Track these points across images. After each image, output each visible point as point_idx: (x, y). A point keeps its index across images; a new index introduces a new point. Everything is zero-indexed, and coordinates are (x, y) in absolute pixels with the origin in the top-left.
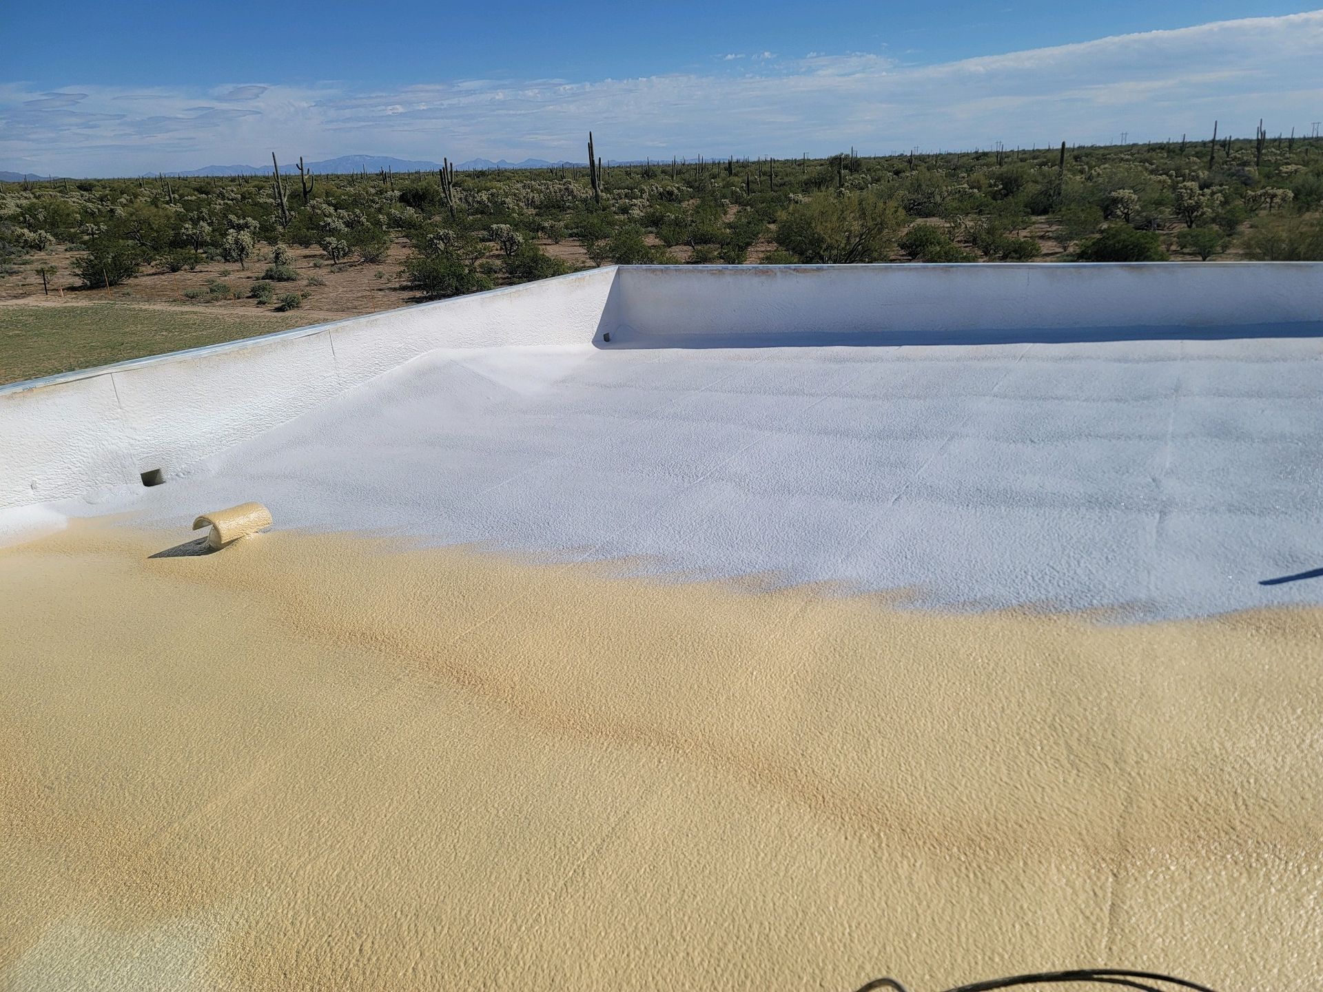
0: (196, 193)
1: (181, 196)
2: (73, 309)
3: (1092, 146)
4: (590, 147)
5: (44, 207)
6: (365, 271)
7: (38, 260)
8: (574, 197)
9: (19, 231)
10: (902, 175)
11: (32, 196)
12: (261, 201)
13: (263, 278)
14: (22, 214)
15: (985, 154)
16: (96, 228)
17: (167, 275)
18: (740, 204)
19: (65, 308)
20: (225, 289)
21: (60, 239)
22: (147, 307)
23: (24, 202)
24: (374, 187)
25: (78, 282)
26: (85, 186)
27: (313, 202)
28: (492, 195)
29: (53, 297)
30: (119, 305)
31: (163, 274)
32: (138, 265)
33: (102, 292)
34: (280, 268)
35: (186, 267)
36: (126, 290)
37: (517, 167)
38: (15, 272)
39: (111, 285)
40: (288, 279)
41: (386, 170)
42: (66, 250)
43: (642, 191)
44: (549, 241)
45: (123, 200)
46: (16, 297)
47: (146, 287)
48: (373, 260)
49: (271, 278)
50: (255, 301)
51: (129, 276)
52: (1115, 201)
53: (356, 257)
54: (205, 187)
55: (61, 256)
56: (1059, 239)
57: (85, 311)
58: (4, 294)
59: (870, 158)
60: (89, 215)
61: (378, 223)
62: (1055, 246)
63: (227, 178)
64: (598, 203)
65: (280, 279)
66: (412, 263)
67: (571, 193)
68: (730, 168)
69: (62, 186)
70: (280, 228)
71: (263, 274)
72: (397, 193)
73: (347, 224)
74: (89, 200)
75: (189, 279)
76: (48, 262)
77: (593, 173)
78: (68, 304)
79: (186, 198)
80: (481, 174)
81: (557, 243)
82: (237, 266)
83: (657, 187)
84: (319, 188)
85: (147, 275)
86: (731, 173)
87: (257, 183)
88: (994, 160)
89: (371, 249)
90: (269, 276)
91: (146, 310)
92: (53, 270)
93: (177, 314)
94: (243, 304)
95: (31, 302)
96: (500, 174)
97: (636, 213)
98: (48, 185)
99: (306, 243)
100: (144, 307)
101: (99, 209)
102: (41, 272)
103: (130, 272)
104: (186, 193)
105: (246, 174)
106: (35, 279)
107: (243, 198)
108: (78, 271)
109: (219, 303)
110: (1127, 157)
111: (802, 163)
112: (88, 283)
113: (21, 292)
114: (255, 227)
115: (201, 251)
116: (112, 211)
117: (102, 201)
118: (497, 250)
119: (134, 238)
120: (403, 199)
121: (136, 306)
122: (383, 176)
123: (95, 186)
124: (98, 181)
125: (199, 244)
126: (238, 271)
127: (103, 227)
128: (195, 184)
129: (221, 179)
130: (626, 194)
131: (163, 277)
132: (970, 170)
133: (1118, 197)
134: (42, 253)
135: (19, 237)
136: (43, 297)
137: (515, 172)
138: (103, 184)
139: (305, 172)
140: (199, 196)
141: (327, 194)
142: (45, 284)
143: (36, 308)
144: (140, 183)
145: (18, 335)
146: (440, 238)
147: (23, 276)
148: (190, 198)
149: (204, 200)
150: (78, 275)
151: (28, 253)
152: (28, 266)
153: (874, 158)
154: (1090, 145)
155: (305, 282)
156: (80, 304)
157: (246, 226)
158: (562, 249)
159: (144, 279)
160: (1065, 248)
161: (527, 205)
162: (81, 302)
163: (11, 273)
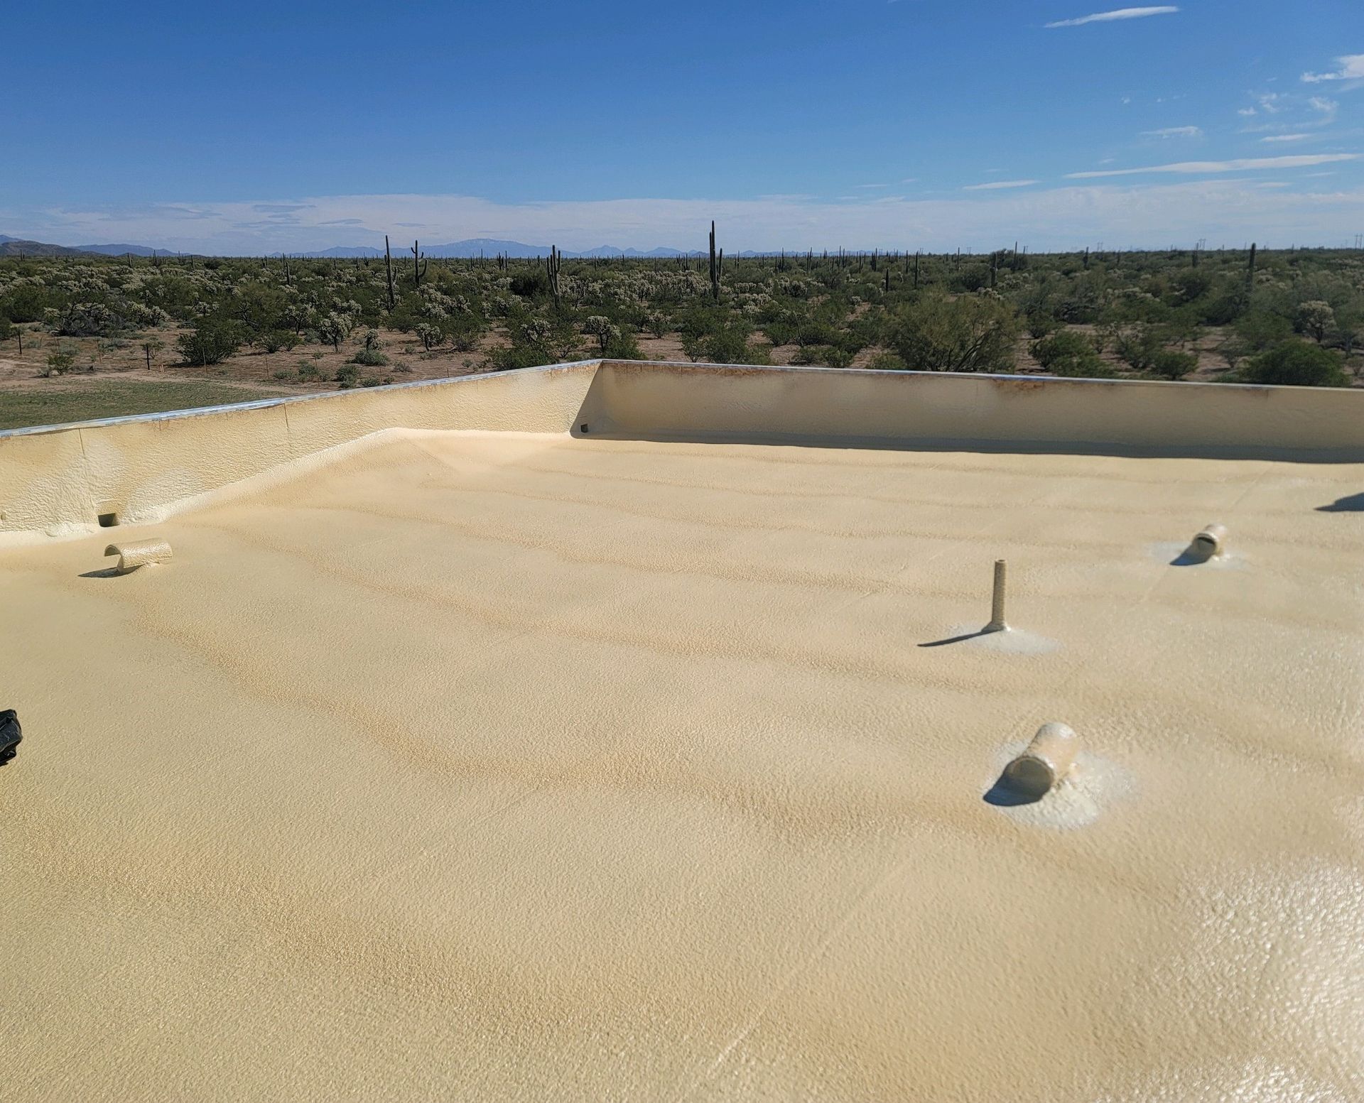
0: (313, 274)
1: (299, 277)
2: (170, 384)
3: (1320, 249)
4: (712, 236)
5: (165, 284)
6: (455, 359)
7: (148, 335)
8: (693, 289)
9: (136, 306)
10: (1072, 275)
11: (158, 271)
12: (374, 283)
13: (354, 362)
14: (144, 289)
15: (1182, 253)
16: (208, 306)
17: (264, 356)
18: (873, 302)
19: (163, 383)
20: (313, 371)
21: (175, 315)
22: (237, 386)
23: (149, 277)
24: (490, 273)
25: (180, 359)
26: (212, 264)
27: (424, 287)
28: (607, 285)
29: (154, 373)
30: (213, 383)
31: (259, 354)
32: (239, 344)
33: (200, 370)
34: (371, 352)
35: (283, 348)
36: (223, 368)
37: (645, 256)
38: (124, 346)
39: (209, 363)
40: (376, 364)
41: (503, 256)
42: (178, 327)
43: (768, 285)
44: (652, 336)
45: (243, 279)
46: (120, 370)
47: (242, 366)
48: (464, 348)
49: (362, 362)
50: (339, 383)
51: (228, 355)
52: (1306, 314)
53: (449, 345)
54: (324, 269)
55: (172, 332)
56: (1229, 355)
57: (180, 387)
58: (109, 367)
59: (1043, 255)
60: (207, 293)
61: (481, 311)
62: (1220, 361)
63: (349, 260)
64: (715, 297)
65: (370, 364)
66: (497, 352)
67: (690, 285)
68: (874, 261)
69: (188, 262)
70: (385, 313)
71: (353, 358)
72: (509, 280)
73: (450, 310)
74: (211, 278)
75: (286, 359)
76: (158, 337)
77: (714, 264)
78: (166, 380)
79: (303, 279)
80: (606, 262)
81: (659, 337)
82: (331, 349)
83: (786, 281)
84: (433, 271)
85: (247, 355)
86: (874, 268)
87: (375, 265)
88: (1189, 260)
89: (465, 338)
90: (360, 360)
91: (235, 389)
92: (159, 346)
93: (263, 394)
94: (326, 386)
95: (133, 376)
96: (625, 264)
97: (751, 308)
98: (177, 261)
99: (404, 329)
100: (234, 386)
101: (218, 289)
102: (146, 348)
103: (230, 350)
104: (304, 274)
105: (369, 256)
106: (141, 354)
107: (358, 280)
108: (182, 349)
109: (305, 385)
110: (1356, 263)
111: (958, 259)
112: (189, 360)
113: (125, 365)
114: (358, 311)
115: (302, 333)
116: (230, 290)
117: (223, 280)
118: (593, 342)
119: (242, 318)
120: (515, 288)
121: (227, 384)
122: (500, 261)
123: (221, 265)
124: (226, 259)
125: (301, 326)
126: (331, 354)
127: (216, 305)
128: (316, 266)
129: (343, 260)
130: (750, 288)
131: (259, 357)
132: (1155, 270)
133: (1308, 309)
134: (155, 329)
135: (135, 312)
136: (145, 371)
137: (640, 261)
138: (229, 262)
139: (419, 255)
140: (316, 277)
141: (440, 279)
142: (148, 359)
143: (136, 382)
144: (264, 262)
145: (112, 407)
146: (533, 328)
147: (131, 350)
148: (307, 279)
149: (319, 281)
150: (180, 352)
151: (141, 328)
152: (137, 341)
153: (1048, 255)
154: (1317, 247)
155: (392, 368)
156: (177, 380)
157: (349, 309)
158: (663, 343)
159: (242, 358)
160: (1232, 364)
161: (641, 297)
162: (179, 378)
163: (120, 347)
